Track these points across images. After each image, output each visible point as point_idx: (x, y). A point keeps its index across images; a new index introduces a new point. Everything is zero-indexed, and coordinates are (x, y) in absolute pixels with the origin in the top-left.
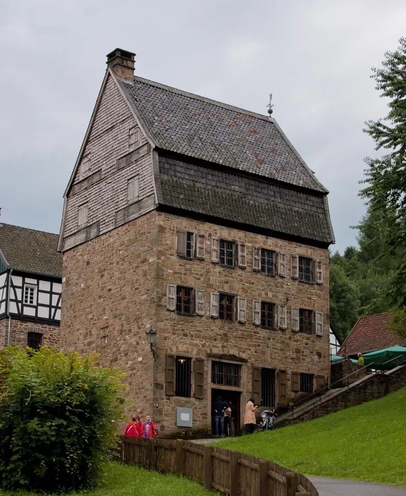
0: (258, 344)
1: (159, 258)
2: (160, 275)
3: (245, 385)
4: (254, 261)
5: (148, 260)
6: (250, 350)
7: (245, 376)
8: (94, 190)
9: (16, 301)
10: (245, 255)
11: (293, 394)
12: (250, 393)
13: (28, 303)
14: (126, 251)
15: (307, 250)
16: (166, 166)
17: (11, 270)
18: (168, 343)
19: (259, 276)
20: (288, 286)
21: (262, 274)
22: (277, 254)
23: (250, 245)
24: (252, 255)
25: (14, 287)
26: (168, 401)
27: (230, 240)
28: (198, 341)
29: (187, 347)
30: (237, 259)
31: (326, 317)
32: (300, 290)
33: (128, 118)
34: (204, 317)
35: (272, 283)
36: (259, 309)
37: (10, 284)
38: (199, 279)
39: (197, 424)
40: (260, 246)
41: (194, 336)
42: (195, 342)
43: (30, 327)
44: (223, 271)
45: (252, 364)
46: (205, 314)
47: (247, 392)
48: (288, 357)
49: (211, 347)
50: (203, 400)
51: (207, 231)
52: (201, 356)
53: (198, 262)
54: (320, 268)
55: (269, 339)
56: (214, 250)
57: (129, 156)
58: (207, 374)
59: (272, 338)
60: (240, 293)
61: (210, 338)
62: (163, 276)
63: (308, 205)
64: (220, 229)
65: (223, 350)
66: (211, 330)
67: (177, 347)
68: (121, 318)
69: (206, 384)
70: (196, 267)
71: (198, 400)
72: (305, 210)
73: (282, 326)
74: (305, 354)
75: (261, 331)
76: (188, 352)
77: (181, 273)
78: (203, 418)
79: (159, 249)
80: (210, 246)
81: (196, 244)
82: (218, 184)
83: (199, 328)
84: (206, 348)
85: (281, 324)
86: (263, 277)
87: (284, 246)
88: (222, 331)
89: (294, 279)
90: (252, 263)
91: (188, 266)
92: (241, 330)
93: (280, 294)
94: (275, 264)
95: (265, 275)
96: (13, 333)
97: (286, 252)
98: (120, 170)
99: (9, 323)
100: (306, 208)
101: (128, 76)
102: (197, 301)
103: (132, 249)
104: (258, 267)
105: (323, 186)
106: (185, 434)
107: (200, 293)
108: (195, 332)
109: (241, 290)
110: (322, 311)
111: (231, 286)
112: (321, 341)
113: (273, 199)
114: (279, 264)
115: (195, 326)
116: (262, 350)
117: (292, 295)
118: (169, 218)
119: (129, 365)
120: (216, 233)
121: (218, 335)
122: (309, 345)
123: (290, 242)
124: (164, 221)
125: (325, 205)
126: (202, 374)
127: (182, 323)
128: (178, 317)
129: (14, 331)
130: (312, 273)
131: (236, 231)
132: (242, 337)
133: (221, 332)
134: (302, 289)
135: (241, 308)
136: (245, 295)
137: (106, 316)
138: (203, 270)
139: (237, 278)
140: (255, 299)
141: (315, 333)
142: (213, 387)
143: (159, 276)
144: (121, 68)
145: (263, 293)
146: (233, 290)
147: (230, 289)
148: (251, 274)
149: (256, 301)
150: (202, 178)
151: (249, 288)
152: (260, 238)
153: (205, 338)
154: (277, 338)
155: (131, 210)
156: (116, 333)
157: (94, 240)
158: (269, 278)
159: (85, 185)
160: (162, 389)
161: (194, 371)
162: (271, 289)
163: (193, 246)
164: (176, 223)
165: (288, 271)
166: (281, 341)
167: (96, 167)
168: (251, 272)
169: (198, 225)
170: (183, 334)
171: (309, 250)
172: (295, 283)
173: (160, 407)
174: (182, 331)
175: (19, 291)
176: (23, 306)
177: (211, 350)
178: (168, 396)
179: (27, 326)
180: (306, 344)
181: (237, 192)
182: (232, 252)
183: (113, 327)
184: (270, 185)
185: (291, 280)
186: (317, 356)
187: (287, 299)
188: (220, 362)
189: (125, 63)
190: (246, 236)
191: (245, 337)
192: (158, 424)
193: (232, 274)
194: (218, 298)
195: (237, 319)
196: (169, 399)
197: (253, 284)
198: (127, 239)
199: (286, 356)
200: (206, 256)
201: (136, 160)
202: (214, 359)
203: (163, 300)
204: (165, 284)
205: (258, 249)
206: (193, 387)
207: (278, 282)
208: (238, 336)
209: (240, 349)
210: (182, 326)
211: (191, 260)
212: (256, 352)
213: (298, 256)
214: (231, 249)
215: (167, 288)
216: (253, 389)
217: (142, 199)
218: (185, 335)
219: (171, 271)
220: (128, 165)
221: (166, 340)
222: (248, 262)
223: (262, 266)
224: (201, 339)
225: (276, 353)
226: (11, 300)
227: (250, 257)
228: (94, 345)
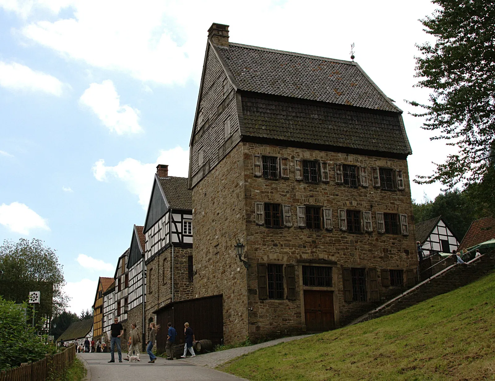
0: (346, 248)
1: (246, 181)
2: (248, 195)
3: (337, 285)
4: (336, 176)
5: (239, 184)
6: (338, 253)
7: (336, 277)
8: (205, 136)
9: (177, 233)
10: (328, 171)
11: (384, 289)
12: (342, 291)
13: (187, 234)
14: (226, 179)
15: (387, 162)
16: (249, 104)
17: (171, 209)
18: (259, 253)
19: (343, 188)
20: (371, 195)
21: (345, 187)
22: (358, 168)
23: (331, 162)
24: (334, 171)
25: (175, 222)
26: (262, 304)
27: (312, 160)
28: (288, 249)
29: (278, 256)
30: (320, 176)
31: (410, 218)
32: (383, 197)
33: (222, 73)
34: (292, 228)
35: (356, 194)
36: (344, 216)
37: (171, 220)
38: (285, 196)
39: (292, 323)
40: (341, 163)
41: (283, 245)
42: (285, 250)
43: (189, 252)
44: (308, 187)
45: (342, 265)
46: (293, 225)
47: (339, 291)
48: (376, 257)
49: (301, 254)
50: (295, 301)
51: (290, 154)
52: (291, 262)
53: (283, 181)
54: (400, 176)
55: (357, 242)
56: (298, 170)
57: (224, 103)
58: (299, 278)
59: (359, 241)
60: (325, 205)
61: (299, 246)
62: (251, 196)
63: (384, 124)
64: (303, 151)
65: (313, 255)
66: (300, 239)
67: (268, 256)
68: (225, 236)
69: (298, 287)
70: (282, 186)
71: (291, 301)
72: (382, 128)
73: (368, 229)
74: (392, 252)
75: (348, 235)
76: (278, 260)
77: (268, 192)
78: (297, 317)
79: (246, 173)
80: (293, 167)
81: (281, 166)
82: (298, 115)
83: (288, 238)
84: (296, 255)
85: (367, 227)
86: (346, 189)
87: (365, 161)
88: (310, 238)
89: (376, 188)
90: (335, 178)
91: (274, 186)
92: (329, 237)
93: (364, 202)
94: (357, 177)
95: (348, 187)
96: (176, 258)
97: (367, 165)
98: (219, 115)
99: (173, 250)
100: (383, 127)
101: (224, 43)
102: (284, 214)
103: (229, 177)
104: (341, 181)
105: (397, 108)
106: (280, 333)
107: (287, 208)
108: (285, 242)
109: (326, 202)
110: (406, 213)
111: (316, 199)
112: (408, 240)
113: (351, 122)
114: (361, 176)
115: (284, 237)
116: (351, 252)
117: (376, 202)
118: (253, 147)
119: (232, 275)
120: (299, 155)
121: (306, 242)
122: (396, 245)
123: (369, 157)
124: (249, 150)
125: (400, 123)
126: (294, 278)
127: (271, 235)
128: (267, 230)
129: (177, 256)
130: (394, 182)
131: (317, 152)
132: (330, 243)
133: (310, 240)
134: (385, 196)
135: (327, 217)
136: (330, 205)
137: (217, 236)
138: (288, 188)
139: (321, 192)
140: (340, 208)
141: (401, 233)
142: (304, 289)
143: (248, 197)
144: (217, 38)
145: (348, 202)
146: (318, 202)
147: (316, 201)
148: (335, 187)
149: (342, 210)
150: (283, 111)
151: (334, 199)
152: (341, 156)
153: (294, 246)
154: (364, 241)
155: (227, 145)
156: (223, 249)
157: (208, 176)
158: (352, 189)
159: (201, 133)
160: (256, 294)
161: (285, 275)
162: (355, 199)
163: (278, 168)
164: (260, 150)
165: (370, 182)
166: (369, 243)
167: (206, 118)
168: (335, 186)
169: (281, 150)
170: (273, 244)
171: (388, 161)
172: (378, 191)
173: (255, 310)
174: (272, 242)
175: (179, 225)
176: (183, 236)
177: (301, 256)
178: (262, 300)
179: (187, 251)
180: (393, 244)
181: (316, 119)
182: (315, 170)
183: (222, 244)
184: (347, 111)
185: (373, 189)
186: (404, 254)
187: (371, 205)
188: (310, 266)
189: (220, 33)
190: (327, 155)
191: (334, 242)
192: (254, 325)
193: (316, 189)
194: (304, 210)
195: (324, 227)
196: (263, 303)
197: (337, 195)
198: (226, 169)
199: (374, 256)
200: (290, 176)
201: (227, 105)
202: (304, 264)
203: (252, 216)
204: (253, 202)
205: (340, 165)
206: (286, 290)
207: (362, 192)
208: (326, 242)
209: (329, 253)
210: (271, 237)
211: (277, 180)
212: (344, 254)
213: (378, 168)
214: (315, 167)
215: (256, 206)
216: (344, 287)
217: (233, 135)
218: (275, 245)
219: (258, 191)
220: (224, 110)
221: (257, 251)
222: (330, 177)
223: (344, 180)
224: (291, 247)
225: (364, 254)
226: (173, 232)
227: (332, 172)
228: (211, 261)
